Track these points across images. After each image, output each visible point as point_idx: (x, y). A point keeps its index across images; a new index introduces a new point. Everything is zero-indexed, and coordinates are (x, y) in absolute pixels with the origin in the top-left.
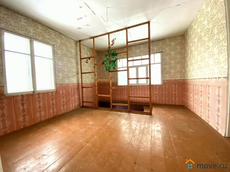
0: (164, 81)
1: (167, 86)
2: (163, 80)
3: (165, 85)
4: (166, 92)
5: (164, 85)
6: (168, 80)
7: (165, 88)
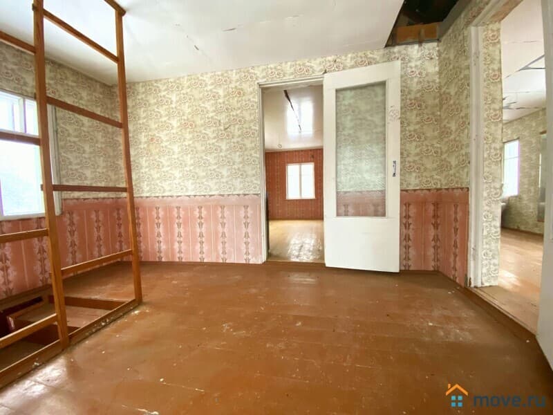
0: (68, 201)
1: (76, 218)
2: (65, 200)
3: (71, 213)
4: (76, 238)
5: (68, 215)
6: (77, 199)
7: (72, 224)
